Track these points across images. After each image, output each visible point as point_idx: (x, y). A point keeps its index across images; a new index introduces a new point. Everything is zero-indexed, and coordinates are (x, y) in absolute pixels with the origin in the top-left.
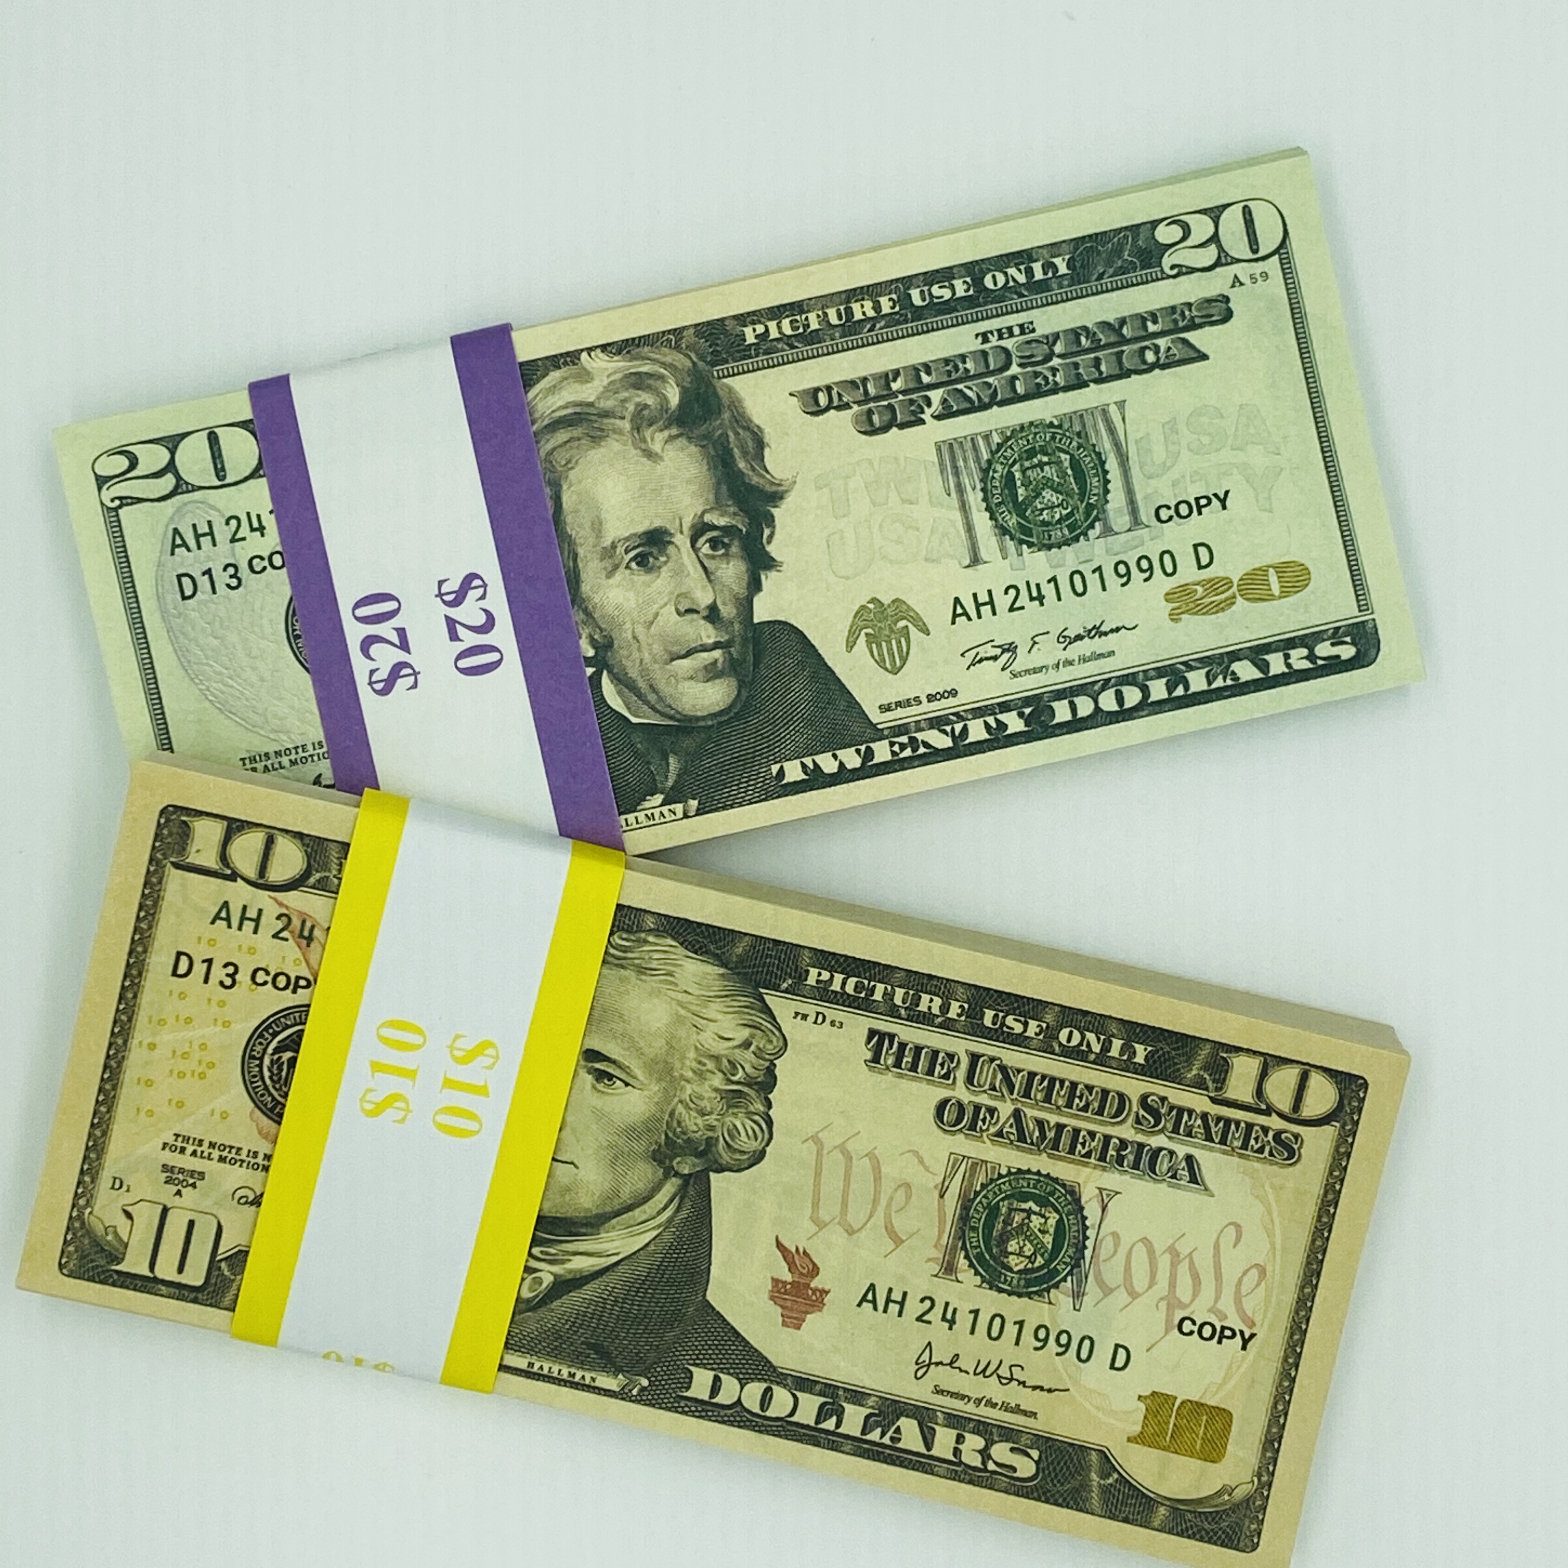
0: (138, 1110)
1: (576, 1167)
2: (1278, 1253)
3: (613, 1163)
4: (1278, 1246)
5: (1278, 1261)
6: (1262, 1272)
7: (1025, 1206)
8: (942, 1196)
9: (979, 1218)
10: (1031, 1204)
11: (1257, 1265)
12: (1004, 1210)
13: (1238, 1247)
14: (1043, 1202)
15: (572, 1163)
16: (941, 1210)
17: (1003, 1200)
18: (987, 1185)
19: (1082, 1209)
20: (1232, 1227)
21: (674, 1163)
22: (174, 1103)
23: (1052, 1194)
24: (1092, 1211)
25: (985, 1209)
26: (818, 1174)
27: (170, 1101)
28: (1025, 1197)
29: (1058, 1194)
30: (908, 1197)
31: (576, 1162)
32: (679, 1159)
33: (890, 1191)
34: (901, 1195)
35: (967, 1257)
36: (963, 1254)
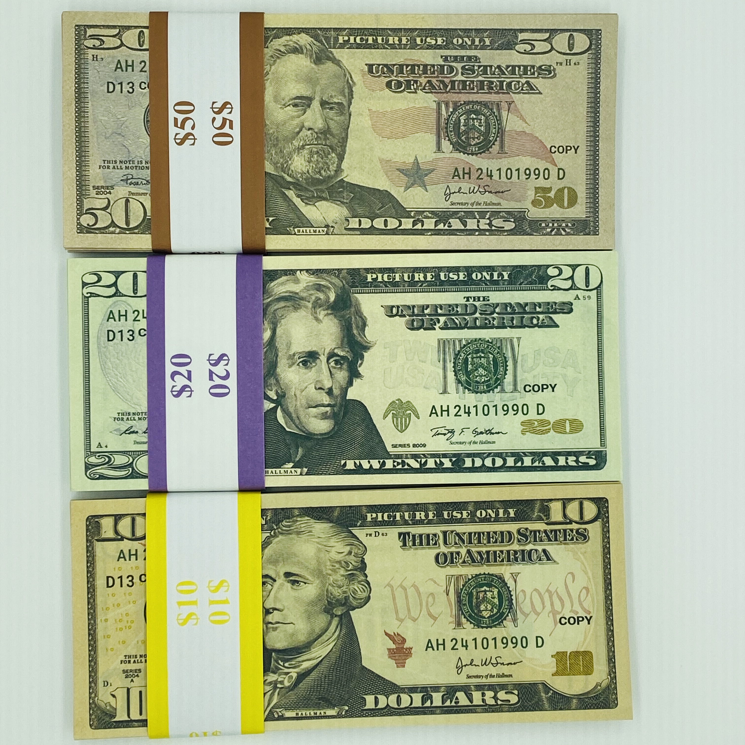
0: (107, 649)
1: (294, 624)
2: (592, 580)
3: (309, 618)
4: (591, 577)
5: (592, 583)
6: (587, 589)
7: (483, 589)
8: (448, 595)
9: (465, 599)
10: (485, 588)
11: (584, 587)
12: (475, 593)
13: (575, 582)
14: (489, 585)
15: (292, 623)
16: (449, 600)
17: (473, 589)
18: (465, 585)
19: (506, 584)
20: (569, 575)
21: (334, 612)
22: (121, 643)
23: (492, 581)
24: (510, 583)
25: (466, 595)
26: (394, 599)
27: (119, 642)
28: (482, 586)
29: (495, 580)
30: (434, 599)
31: (293, 622)
32: (335, 609)
33: (425, 599)
34: (431, 599)
35: (465, 617)
36: (463, 617)
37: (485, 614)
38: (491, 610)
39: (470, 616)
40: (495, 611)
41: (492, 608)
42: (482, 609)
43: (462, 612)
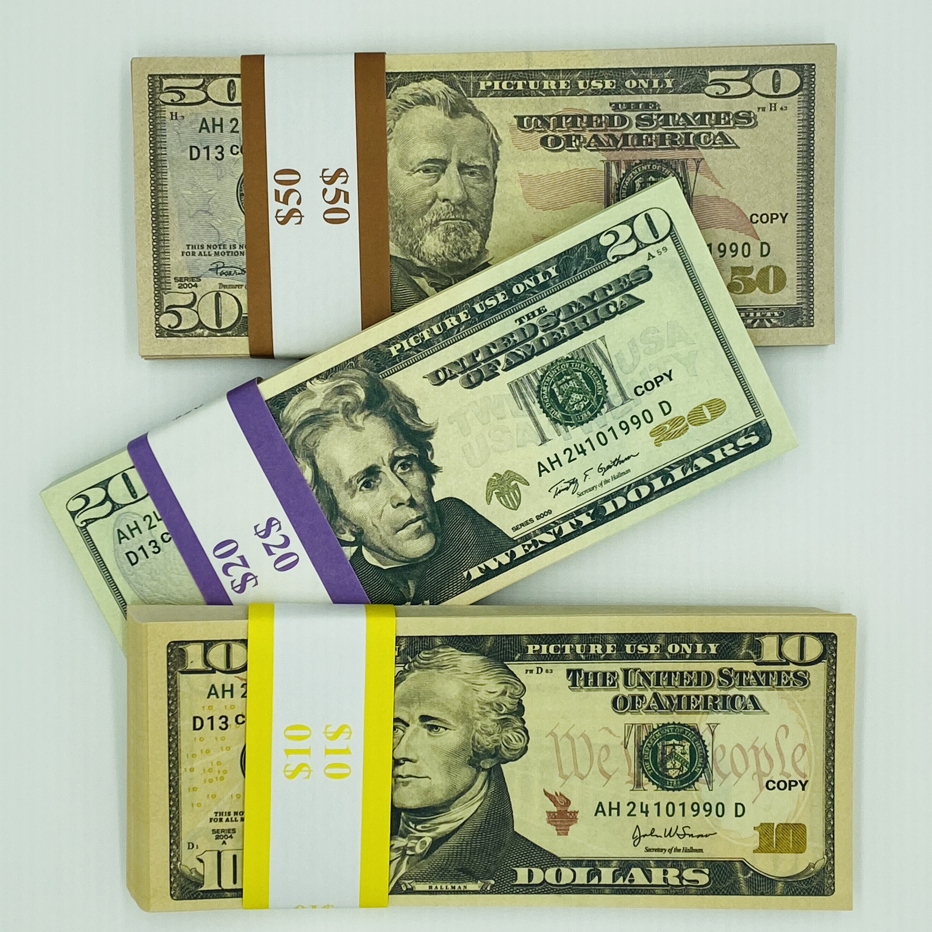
1: (430, 778)
3: (449, 772)
6: (804, 747)
7: (671, 742)
8: (626, 747)
9: (648, 754)
10: (674, 741)
11: (800, 744)
12: (660, 747)
13: (788, 737)
15: (427, 777)
16: (627, 755)
17: (658, 742)
18: (648, 736)
19: (701, 737)
20: (783, 728)
21: (481, 764)
23: (683, 733)
24: (707, 737)
28: (670, 738)
29: (686, 732)
30: (608, 752)
31: (429, 776)
32: (483, 761)
33: (598, 752)
34: (604, 752)
35: (647, 776)
36: (644, 775)
37: (671, 773)
38: (679, 769)
39: (653, 775)
40: (685, 769)
41: (682, 766)
42: (668, 767)
43: (643, 770)
